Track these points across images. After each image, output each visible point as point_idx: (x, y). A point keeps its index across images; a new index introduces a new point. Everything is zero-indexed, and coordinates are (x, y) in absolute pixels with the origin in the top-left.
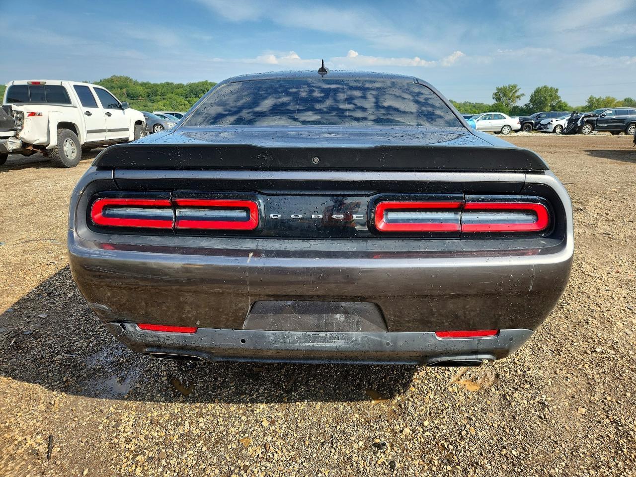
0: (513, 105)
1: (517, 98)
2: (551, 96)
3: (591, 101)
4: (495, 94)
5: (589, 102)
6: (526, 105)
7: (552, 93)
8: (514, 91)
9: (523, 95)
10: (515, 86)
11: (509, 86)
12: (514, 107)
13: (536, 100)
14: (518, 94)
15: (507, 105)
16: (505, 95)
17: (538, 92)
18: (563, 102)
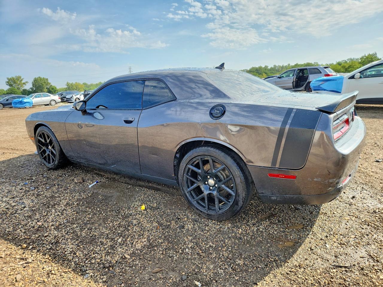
0: (23, 89)
1: (24, 84)
2: (45, 83)
3: (68, 84)
4: (8, 82)
5: (67, 86)
6: (31, 88)
7: (46, 81)
8: (20, 80)
9: (27, 82)
10: (20, 77)
11: (16, 77)
12: (23, 90)
13: (36, 85)
14: (23, 82)
15: (19, 89)
16: (15, 83)
17: (36, 80)
18: (53, 86)
